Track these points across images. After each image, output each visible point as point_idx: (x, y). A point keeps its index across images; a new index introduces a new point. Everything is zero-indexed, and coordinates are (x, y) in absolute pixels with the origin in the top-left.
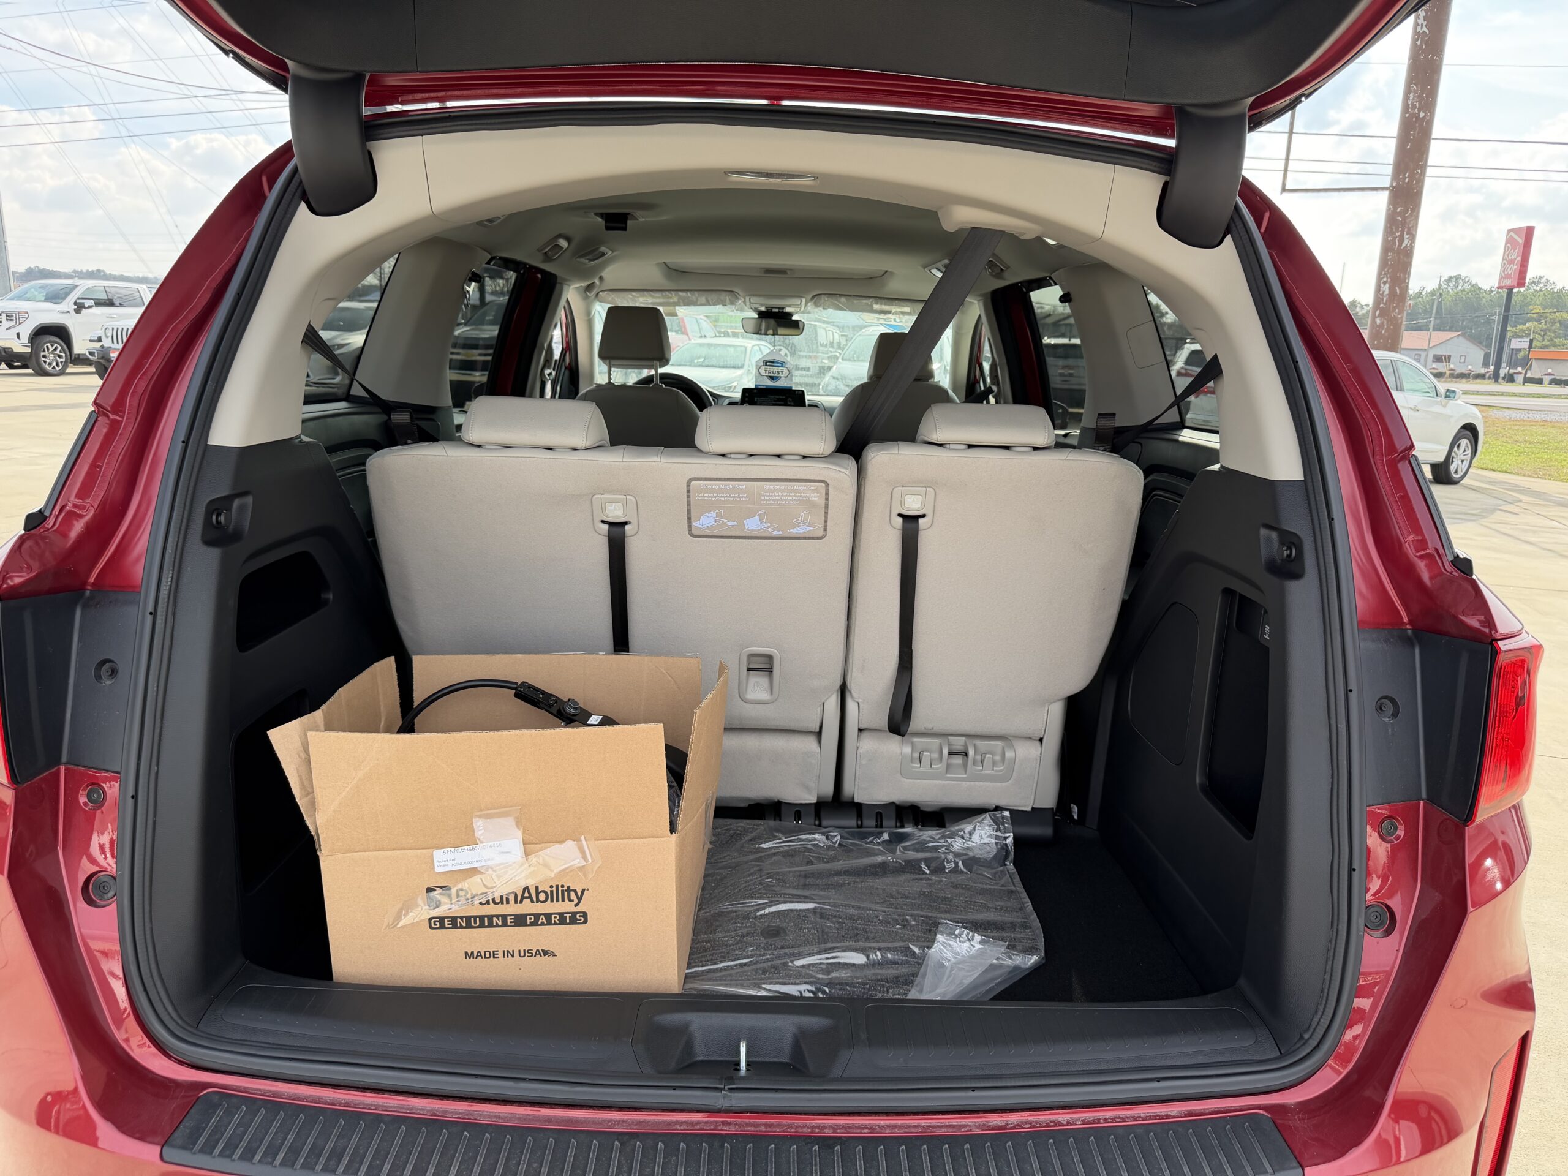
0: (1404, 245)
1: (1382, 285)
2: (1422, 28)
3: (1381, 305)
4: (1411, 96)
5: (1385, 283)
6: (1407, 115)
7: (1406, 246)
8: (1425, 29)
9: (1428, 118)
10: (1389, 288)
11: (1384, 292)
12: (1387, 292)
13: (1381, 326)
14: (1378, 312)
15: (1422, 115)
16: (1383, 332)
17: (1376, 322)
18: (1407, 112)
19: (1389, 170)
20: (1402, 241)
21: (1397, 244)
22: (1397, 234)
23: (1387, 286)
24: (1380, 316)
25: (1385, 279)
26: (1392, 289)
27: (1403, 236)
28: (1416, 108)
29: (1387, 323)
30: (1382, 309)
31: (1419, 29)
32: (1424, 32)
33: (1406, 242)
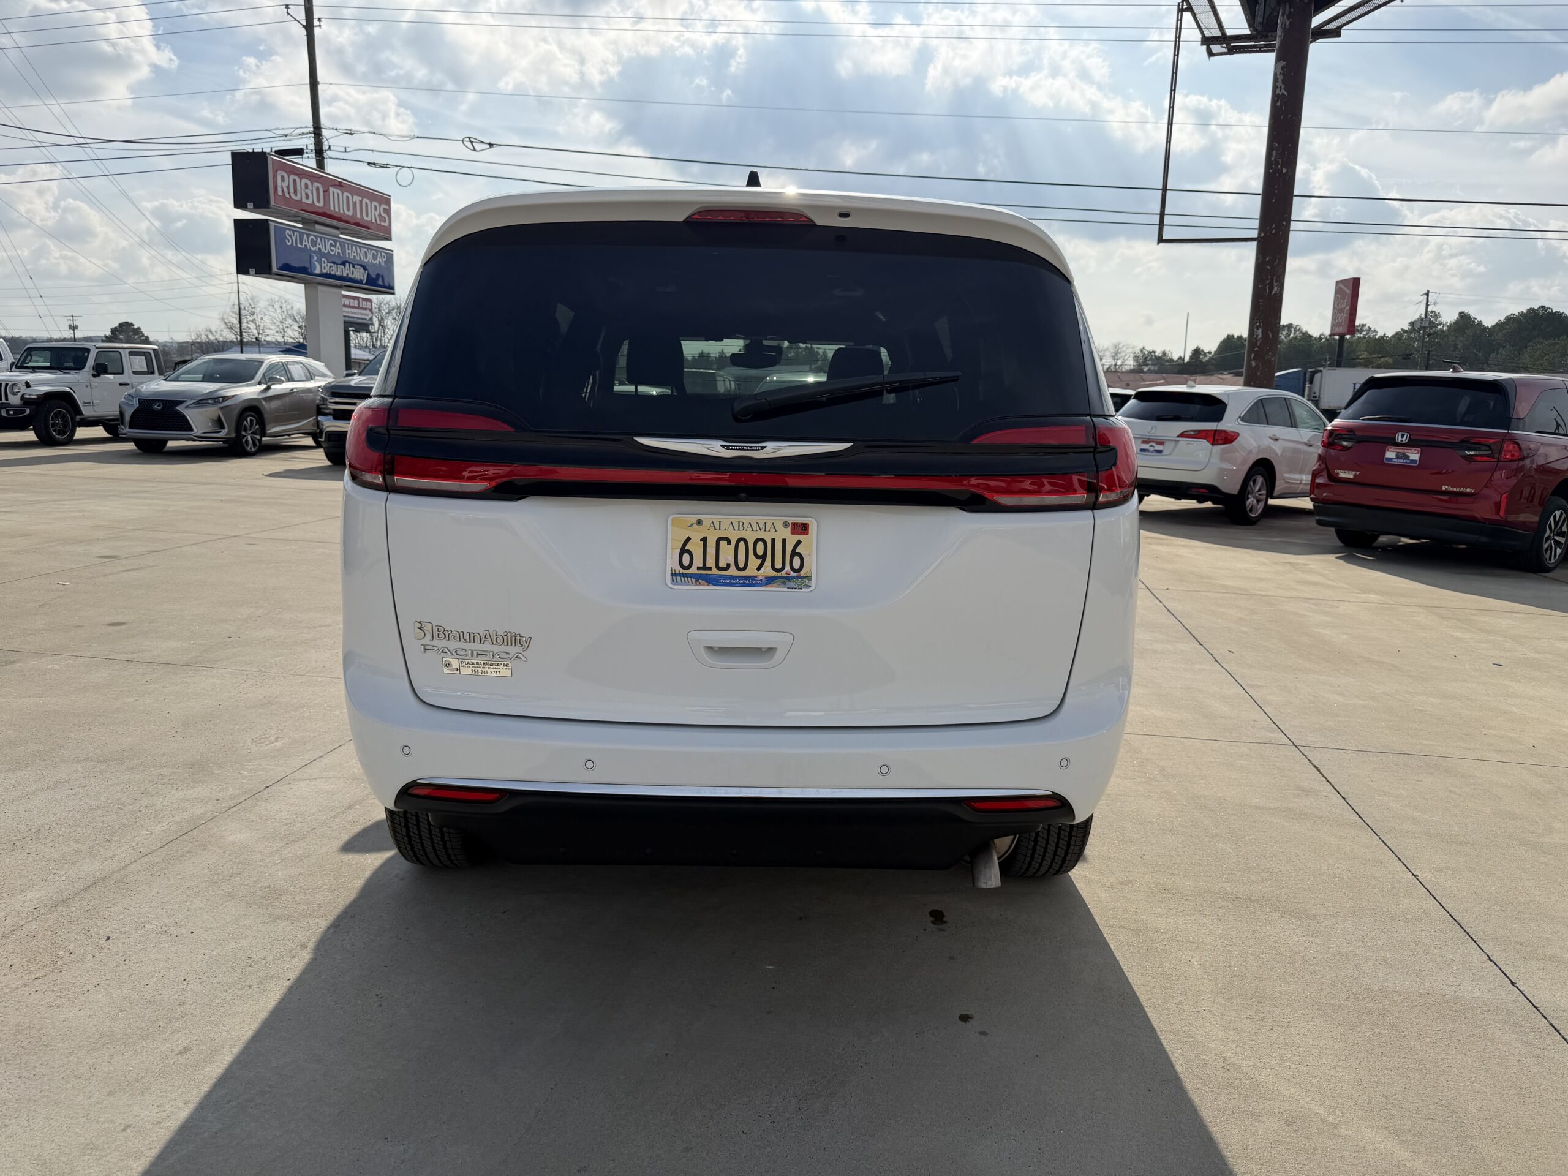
0: (1274, 292)
1: (1256, 330)
2: (1281, 90)
3: (1256, 349)
4: (1274, 153)
5: (1258, 328)
6: (1271, 171)
7: (1276, 293)
8: (1283, 91)
9: (1290, 174)
10: (1262, 332)
11: (1257, 336)
12: (1260, 336)
13: (1257, 365)
14: (1253, 355)
15: (1284, 171)
16: (1259, 374)
17: (1252, 364)
18: (1272, 168)
19: (1256, 224)
20: (1271, 289)
21: (1268, 291)
22: (1267, 282)
23: (1260, 330)
24: (1254, 358)
25: (1258, 324)
26: (1264, 333)
27: (1273, 283)
28: (1279, 164)
29: (1262, 365)
30: (1256, 353)
31: (1278, 91)
32: (1283, 94)
33: (1276, 289)
